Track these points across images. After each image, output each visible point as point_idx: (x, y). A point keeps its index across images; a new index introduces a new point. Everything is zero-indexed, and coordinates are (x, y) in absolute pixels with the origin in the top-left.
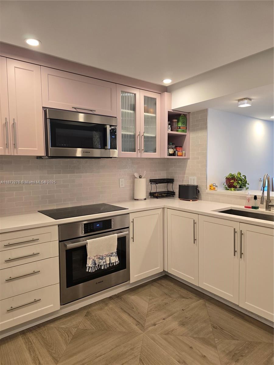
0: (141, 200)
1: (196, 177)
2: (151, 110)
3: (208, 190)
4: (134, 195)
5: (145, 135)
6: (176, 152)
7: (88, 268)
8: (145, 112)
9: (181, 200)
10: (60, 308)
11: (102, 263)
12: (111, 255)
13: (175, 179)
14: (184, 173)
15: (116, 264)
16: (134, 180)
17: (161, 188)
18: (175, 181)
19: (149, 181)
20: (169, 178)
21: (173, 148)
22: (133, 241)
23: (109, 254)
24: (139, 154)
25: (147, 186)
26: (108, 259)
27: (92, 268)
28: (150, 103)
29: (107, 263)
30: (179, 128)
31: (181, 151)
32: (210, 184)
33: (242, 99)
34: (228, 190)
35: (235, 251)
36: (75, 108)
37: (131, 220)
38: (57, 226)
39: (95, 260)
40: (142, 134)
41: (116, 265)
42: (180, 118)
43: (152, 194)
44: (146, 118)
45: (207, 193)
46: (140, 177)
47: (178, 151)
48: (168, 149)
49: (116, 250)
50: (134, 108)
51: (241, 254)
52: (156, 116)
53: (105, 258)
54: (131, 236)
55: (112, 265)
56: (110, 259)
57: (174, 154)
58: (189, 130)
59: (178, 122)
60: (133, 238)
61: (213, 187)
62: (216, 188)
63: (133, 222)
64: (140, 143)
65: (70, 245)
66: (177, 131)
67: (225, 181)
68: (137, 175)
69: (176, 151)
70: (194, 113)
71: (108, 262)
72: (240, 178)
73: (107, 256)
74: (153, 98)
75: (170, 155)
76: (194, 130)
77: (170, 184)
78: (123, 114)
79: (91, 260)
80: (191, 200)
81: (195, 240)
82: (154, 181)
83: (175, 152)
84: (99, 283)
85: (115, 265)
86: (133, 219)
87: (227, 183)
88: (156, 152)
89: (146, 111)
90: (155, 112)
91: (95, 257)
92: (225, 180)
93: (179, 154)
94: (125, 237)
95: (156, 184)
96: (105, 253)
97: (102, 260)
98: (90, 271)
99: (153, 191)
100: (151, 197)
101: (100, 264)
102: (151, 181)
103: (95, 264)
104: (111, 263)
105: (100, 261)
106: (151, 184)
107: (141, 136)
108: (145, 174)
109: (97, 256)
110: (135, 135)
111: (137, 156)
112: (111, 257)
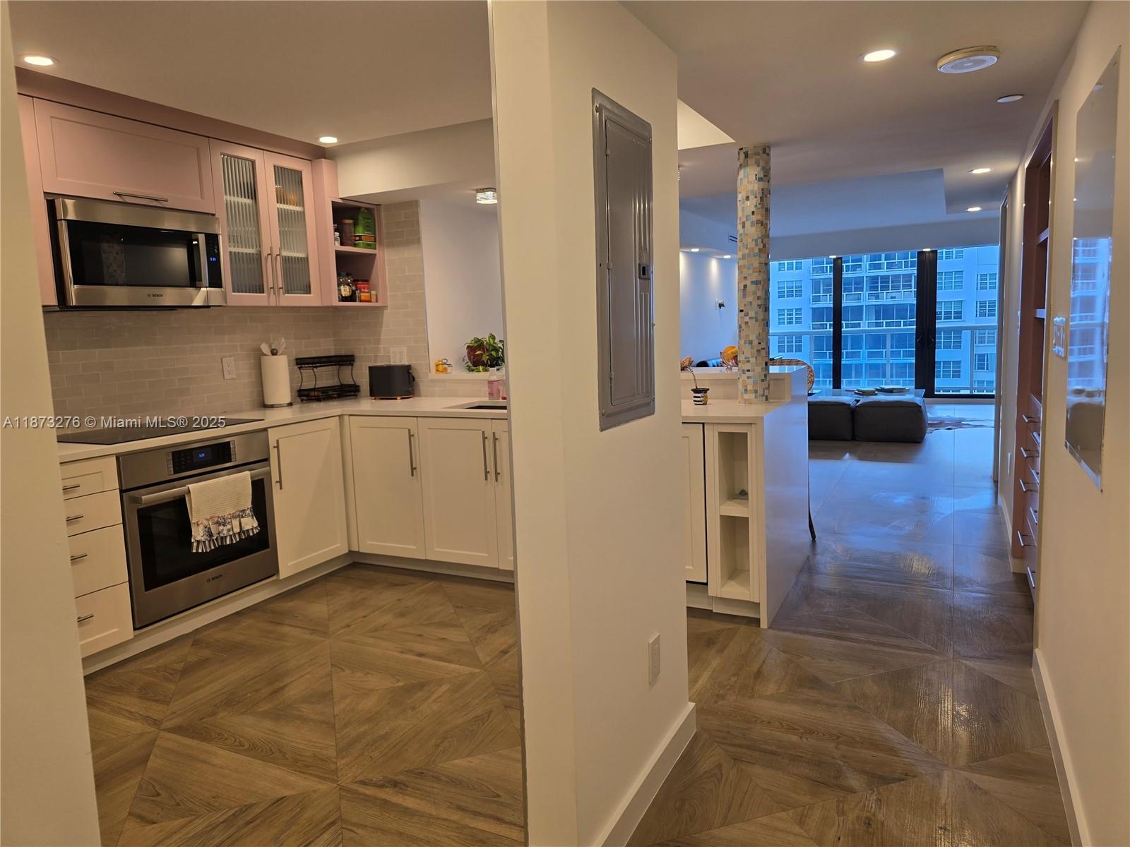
0: (280, 406)
1: (405, 348)
2: (292, 197)
3: (433, 374)
4: (263, 396)
5: (285, 253)
6: (357, 292)
7: (195, 544)
8: (278, 202)
9: (375, 399)
10: (135, 636)
11: (225, 532)
12: (241, 514)
13: (356, 355)
14: (378, 341)
15: (253, 532)
16: (260, 360)
17: (325, 377)
18: (357, 360)
19: (295, 363)
20: (343, 353)
21: (348, 285)
22: (281, 488)
23: (237, 513)
24: (273, 297)
25: (291, 373)
26: (236, 522)
27: (204, 542)
28: (289, 181)
29: (235, 532)
30: (358, 238)
31: (366, 291)
32: (437, 361)
33: (483, 189)
34: (473, 370)
35: (487, 473)
36: (118, 195)
37: (272, 443)
38: (114, 459)
39: (210, 528)
40: (276, 252)
41: (254, 535)
42: (360, 218)
43: (306, 393)
44: (283, 216)
45: (433, 381)
46: (274, 353)
47: (360, 290)
48: (339, 285)
49: (250, 505)
50: (253, 194)
51: (497, 474)
52: (304, 212)
53: (229, 520)
54: (275, 477)
55: (245, 535)
56: (240, 524)
57: (352, 298)
58: (381, 243)
59: (355, 224)
60: (280, 482)
61: (442, 367)
62: (449, 369)
63: (277, 447)
64: (273, 274)
65: (148, 497)
66: (355, 245)
67: (466, 354)
68: (265, 348)
69: (357, 290)
70: (389, 207)
71: (237, 530)
72: (494, 345)
73: (234, 517)
74: (295, 171)
75: (344, 299)
76: (391, 245)
77: (344, 367)
78: (230, 207)
79: (201, 528)
80: (399, 398)
81: (413, 469)
82: (309, 361)
83: (353, 293)
84: (213, 579)
85: (251, 534)
86: (278, 441)
87: (469, 358)
88: (310, 293)
89: (281, 199)
90: (301, 202)
91: (207, 520)
92: (466, 351)
93: (363, 298)
94: (262, 480)
95: (314, 367)
96: (228, 511)
97: (224, 525)
98: (200, 551)
99: (308, 384)
100: (302, 400)
101: (221, 535)
102: (299, 361)
103: (211, 535)
104: (244, 532)
105: (221, 528)
106: (299, 368)
107: (274, 255)
108: (285, 344)
109: (212, 518)
110: (260, 254)
111: (269, 301)
112: (242, 519)
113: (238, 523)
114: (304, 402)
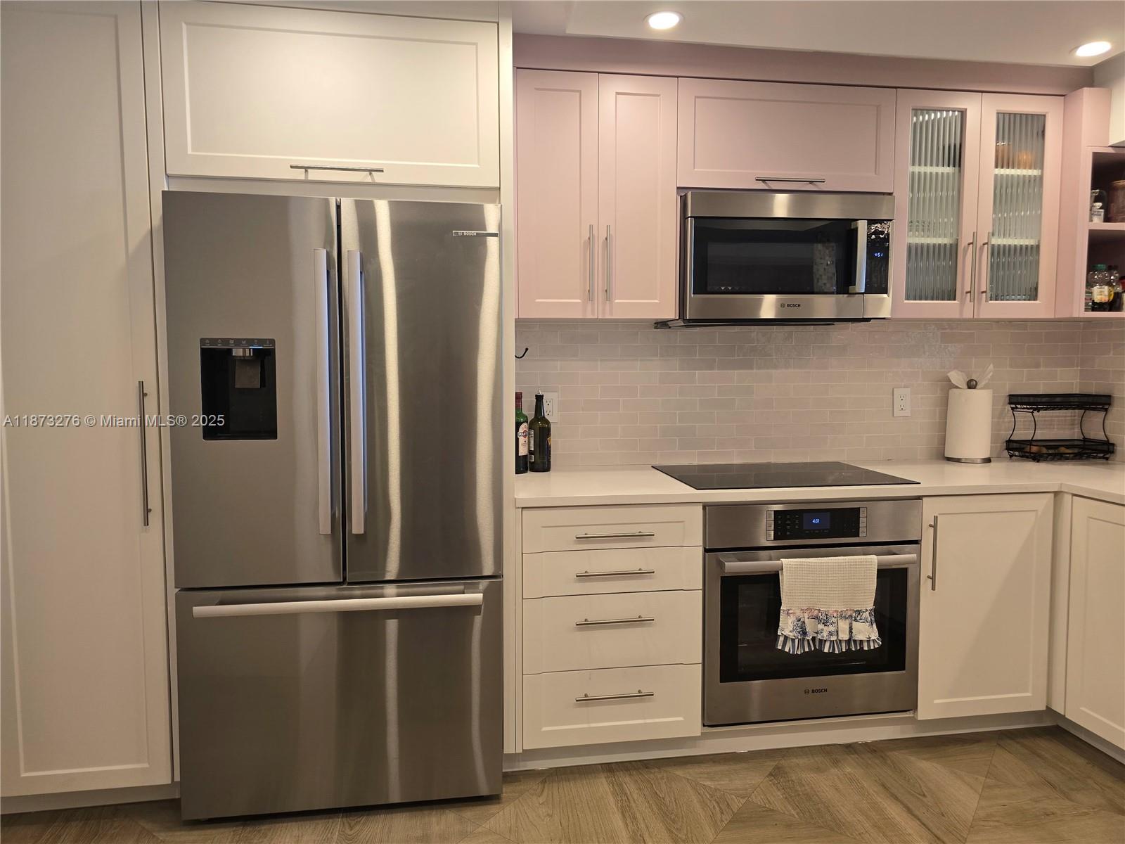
0: (971, 462)
2: (1024, 156)
4: (944, 444)
5: (996, 241)
7: (781, 639)
8: (996, 167)
10: (702, 733)
11: (825, 634)
12: (855, 616)
13: (1115, 395)
15: (869, 646)
16: (948, 393)
18: (1116, 403)
19: (1007, 401)
20: (1091, 391)
21: (1109, 284)
22: (933, 588)
23: (849, 613)
24: (968, 305)
25: (997, 416)
26: (843, 625)
27: (793, 640)
28: (1021, 132)
29: (840, 638)
36: (763, 181)
37: (928, 519)
38: (701, 508)
39: (804, 622)
40: (982, 239)
41: (870, 650)
43: (1018, 445)
44: (1002, 185)
46: (971, 385)
48: (1089, 285)
49: (871, 606)
50: (956, 157)
52: (1042, 176)
53: (834, 620)
54: (926, 570)
55: (856, 647)
56: (851, 628)
57: (1112, 305)
60: (933, 578)
63: (934, 526)
64: (973, 271)
65: (734, 566)
68: (957, 377)
71: (844, 636)
73: (842, 616)
74: (1033, 115)
75: (1097, 307)
77: (1093, 412)
78: (917, 183)
79: (793, 618)
82: (1026, 400)
83: (1117, 296)
84: (813, 691)
85: (866, 648)
86: (936, 518)
88: (1035, 299)
89: (1002, 160)
90: (1039, 163)
91: (803, 611)
94: (903, 571)
95: (1035, 409)
96: (834, 607)
97: (825, 624)
98: (787, 650)
99: (1022, 434)
100: (1011, 456)
101: (820, 637)
102: (1014, 400)
103: (805, 633)
104: (855, 641)
105: (821, 626)
106: (1013, 409)
107: (979, 244)
108: (991, 374)
109: (809, 609)
110: (957, 244)
111: (961, 312)
112: (854, 623)
113: (847, 627)
114: (1014, 458)
